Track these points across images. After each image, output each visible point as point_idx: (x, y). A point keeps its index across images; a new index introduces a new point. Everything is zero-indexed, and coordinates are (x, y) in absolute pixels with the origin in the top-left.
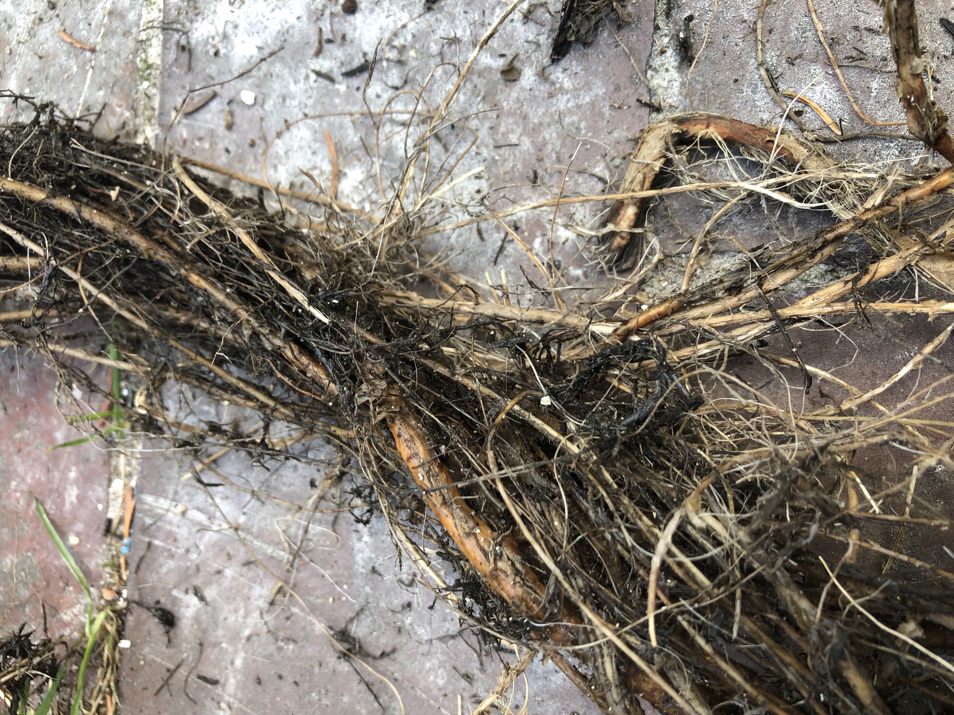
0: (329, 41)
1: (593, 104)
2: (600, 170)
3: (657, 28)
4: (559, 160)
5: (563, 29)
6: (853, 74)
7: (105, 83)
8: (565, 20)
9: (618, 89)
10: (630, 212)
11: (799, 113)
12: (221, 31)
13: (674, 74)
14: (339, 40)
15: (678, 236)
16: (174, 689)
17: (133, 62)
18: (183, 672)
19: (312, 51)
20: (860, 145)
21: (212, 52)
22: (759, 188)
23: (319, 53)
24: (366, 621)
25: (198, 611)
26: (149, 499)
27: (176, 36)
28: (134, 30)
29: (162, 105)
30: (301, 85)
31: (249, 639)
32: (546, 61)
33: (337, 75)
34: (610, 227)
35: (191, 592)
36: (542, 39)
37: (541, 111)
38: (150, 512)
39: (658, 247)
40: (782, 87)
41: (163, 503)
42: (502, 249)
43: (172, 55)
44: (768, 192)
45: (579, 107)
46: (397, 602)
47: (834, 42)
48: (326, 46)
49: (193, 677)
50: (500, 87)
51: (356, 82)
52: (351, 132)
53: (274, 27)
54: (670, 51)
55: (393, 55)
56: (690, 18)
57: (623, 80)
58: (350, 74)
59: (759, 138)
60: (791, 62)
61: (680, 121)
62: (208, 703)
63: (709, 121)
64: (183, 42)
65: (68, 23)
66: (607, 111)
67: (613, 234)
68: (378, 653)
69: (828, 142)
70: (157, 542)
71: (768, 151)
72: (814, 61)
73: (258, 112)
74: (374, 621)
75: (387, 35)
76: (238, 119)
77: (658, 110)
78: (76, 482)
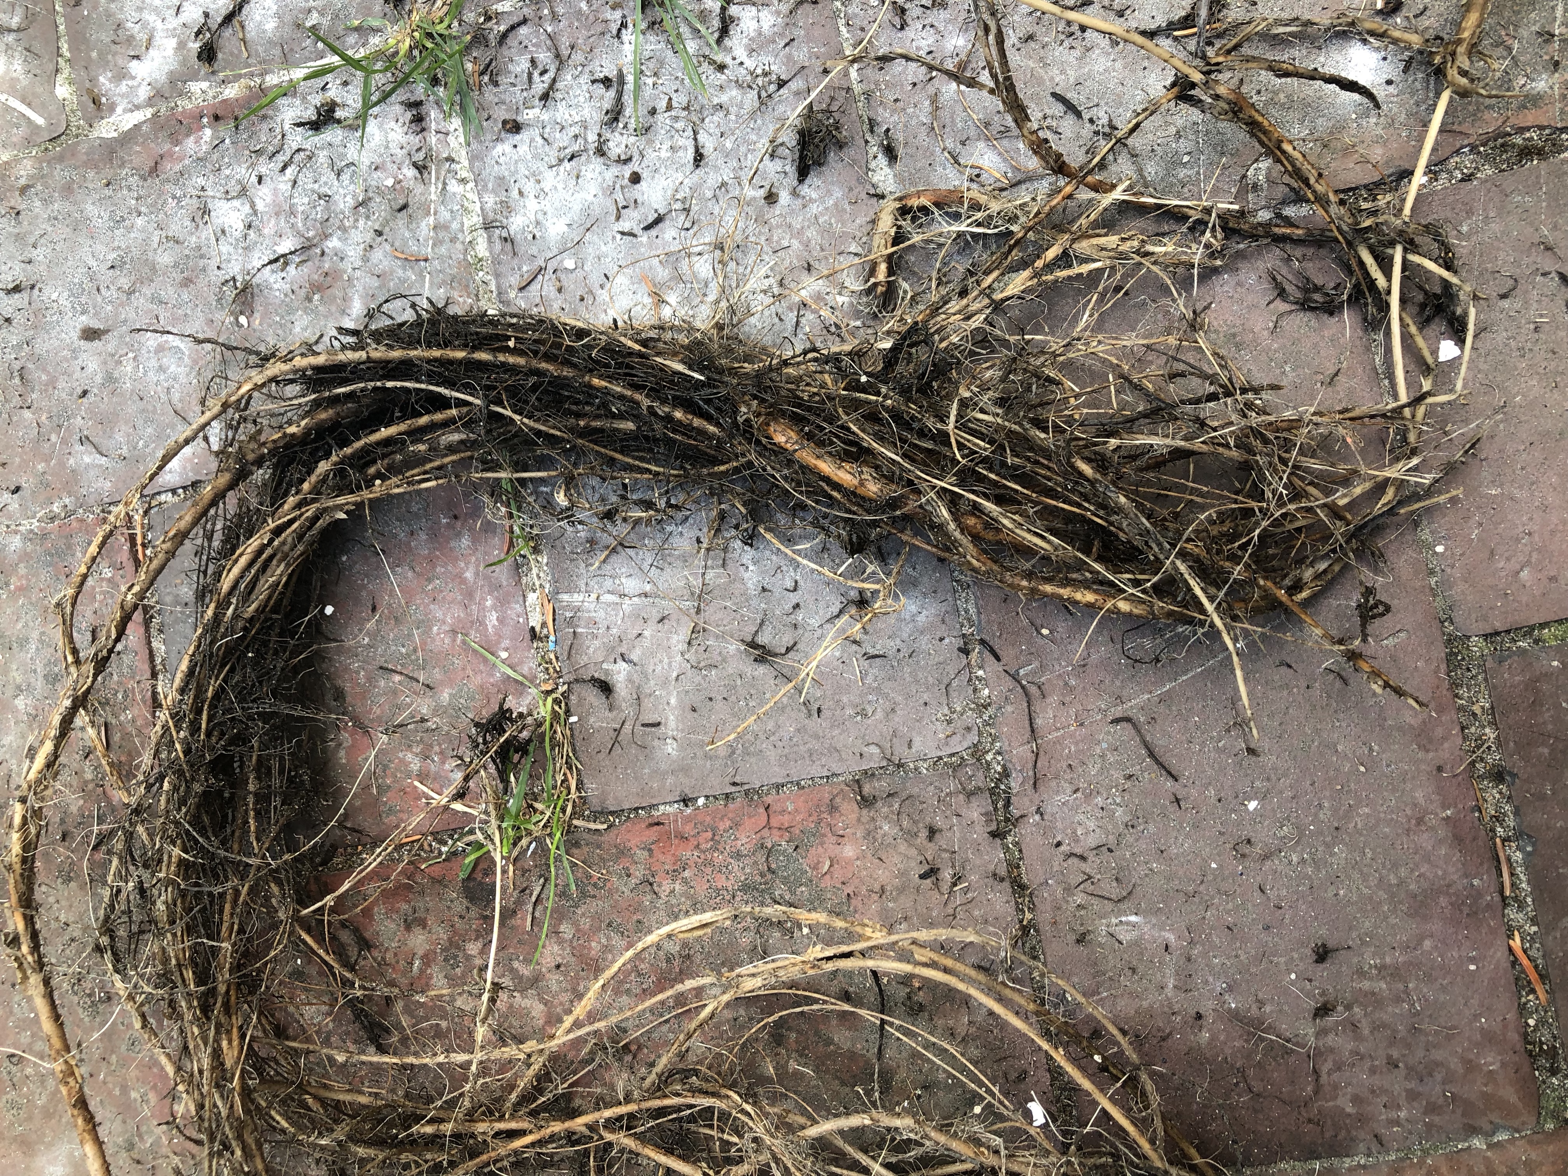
0: (625, 207)
1: (836, 204)
2: (853, 248)
3: (867, 142)
4: (822, 250)
5: (802, 158)
6: (1005, 142)
7: (444, 282)
8: (801, 152)
9: (851, 189)
10: (883, 267)
11: (978, 176)
12: (533, 218)
13: (887, 170)
14: (632, 205)
15: (920, 278)
16: (624, 743)
17: (465, 260)
18: (628, 727)
19: (613, 218)
20: (1024, 187)
21: (530, 237)
22: (963, 228)
23: (618, 218)
24: (768, 629)
25: (629, 672)
26: (565, 597)
27: (497, 231)
28: (460, 236)
29: (498, 287)
30: (611, 245)
31: (677, 679)
32: (795, 183)
33: (637, 230)
34: (873, 280)
35: (619, 660)
36: (788, 168)
37: (800, 219)
38: (568, 607)
39: (908, 288)
40: (962, 161)
41: (577, 598)
42: (798, 323)
43: (498, 246)
44: (970, 229)
45: (827, 209)
46: (788, 607)
47: (987, 125)
48: (623, 211)
49: (638, 728)
50: (766, 209)
51: (653, 232)
52: (660, 269)
53: (577, 207)
54: (880, 156)
55: (678, 206)
56: (888, 130)
57: (853, 183)
58: (647, 228)
59: (954, 197)
60: (963, 143)
61: (900, 199)
62: (656, 743)
63: (919, 194)
64: (504, 234)
65: (397, 244)
66: (847, 207)
67: (875, 285)
68: (783, 651)
69: (1002, 190)
70: (579, 630)
71: (962, 203)
72: (978, 140)
73: (580, 274)
74: (774, 628)
75: (670, 193)
76: (565, 283)
77: (883, 197)
78: (494, 607)
